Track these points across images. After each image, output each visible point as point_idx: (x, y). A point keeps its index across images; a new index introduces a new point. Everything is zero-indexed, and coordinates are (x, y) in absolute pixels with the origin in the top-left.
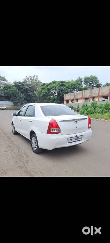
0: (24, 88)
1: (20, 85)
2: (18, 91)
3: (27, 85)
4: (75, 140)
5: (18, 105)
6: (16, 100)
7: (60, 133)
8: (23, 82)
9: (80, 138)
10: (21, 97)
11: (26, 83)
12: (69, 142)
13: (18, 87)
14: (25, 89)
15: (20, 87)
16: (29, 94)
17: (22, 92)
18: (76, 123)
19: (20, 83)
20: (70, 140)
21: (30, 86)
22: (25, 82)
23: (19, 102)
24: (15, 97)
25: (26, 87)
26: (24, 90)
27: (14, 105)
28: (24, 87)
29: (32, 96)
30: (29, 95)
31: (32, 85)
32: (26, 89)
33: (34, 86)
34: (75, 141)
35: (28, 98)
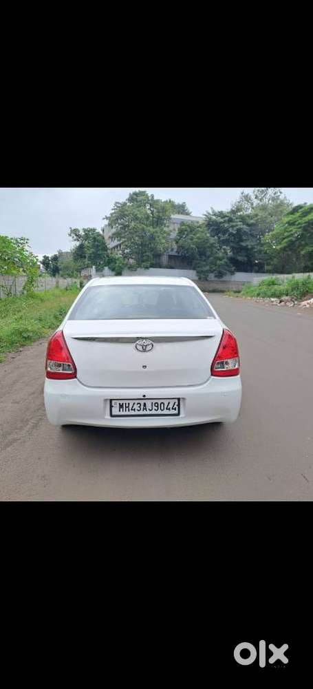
0: (230, 230)
1: (221, 223)
2: (212, 240)
3: (243, 219)
4: (145, 409)
5: (208, 279)
6: (205, 266)
7: (76, 377)
8: (233, 212)
9: (171, 406)
10: (221, 255)
11: (239, 214)
12: (113, 414)
13: (216, 228)
14: (234, 232)
15: (219, 226)
16: (244, 244)
17: (225, 242)
18: (144, 350)
19: (221, 214)
20: (121, 406)
21: (252, 219)
22: (238, 210)
23: (212, 272)
24: (205, 256)
25: (237, 225)
26: (231, 234)
27: (200, 278)
28: (233, 227)
29: (256, 250)
30: (246, 249)
31: (256, 215)
32: (239, 230)
33: (263, 220)
34: (141, 412)
35: (240, 258)
